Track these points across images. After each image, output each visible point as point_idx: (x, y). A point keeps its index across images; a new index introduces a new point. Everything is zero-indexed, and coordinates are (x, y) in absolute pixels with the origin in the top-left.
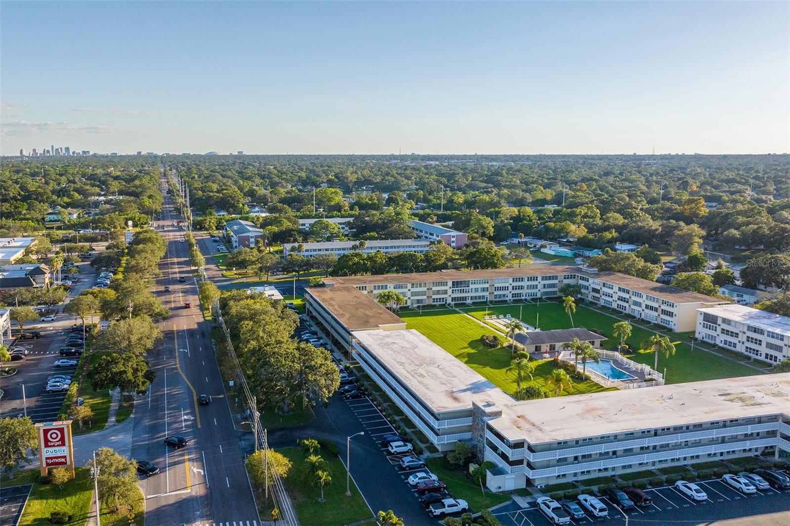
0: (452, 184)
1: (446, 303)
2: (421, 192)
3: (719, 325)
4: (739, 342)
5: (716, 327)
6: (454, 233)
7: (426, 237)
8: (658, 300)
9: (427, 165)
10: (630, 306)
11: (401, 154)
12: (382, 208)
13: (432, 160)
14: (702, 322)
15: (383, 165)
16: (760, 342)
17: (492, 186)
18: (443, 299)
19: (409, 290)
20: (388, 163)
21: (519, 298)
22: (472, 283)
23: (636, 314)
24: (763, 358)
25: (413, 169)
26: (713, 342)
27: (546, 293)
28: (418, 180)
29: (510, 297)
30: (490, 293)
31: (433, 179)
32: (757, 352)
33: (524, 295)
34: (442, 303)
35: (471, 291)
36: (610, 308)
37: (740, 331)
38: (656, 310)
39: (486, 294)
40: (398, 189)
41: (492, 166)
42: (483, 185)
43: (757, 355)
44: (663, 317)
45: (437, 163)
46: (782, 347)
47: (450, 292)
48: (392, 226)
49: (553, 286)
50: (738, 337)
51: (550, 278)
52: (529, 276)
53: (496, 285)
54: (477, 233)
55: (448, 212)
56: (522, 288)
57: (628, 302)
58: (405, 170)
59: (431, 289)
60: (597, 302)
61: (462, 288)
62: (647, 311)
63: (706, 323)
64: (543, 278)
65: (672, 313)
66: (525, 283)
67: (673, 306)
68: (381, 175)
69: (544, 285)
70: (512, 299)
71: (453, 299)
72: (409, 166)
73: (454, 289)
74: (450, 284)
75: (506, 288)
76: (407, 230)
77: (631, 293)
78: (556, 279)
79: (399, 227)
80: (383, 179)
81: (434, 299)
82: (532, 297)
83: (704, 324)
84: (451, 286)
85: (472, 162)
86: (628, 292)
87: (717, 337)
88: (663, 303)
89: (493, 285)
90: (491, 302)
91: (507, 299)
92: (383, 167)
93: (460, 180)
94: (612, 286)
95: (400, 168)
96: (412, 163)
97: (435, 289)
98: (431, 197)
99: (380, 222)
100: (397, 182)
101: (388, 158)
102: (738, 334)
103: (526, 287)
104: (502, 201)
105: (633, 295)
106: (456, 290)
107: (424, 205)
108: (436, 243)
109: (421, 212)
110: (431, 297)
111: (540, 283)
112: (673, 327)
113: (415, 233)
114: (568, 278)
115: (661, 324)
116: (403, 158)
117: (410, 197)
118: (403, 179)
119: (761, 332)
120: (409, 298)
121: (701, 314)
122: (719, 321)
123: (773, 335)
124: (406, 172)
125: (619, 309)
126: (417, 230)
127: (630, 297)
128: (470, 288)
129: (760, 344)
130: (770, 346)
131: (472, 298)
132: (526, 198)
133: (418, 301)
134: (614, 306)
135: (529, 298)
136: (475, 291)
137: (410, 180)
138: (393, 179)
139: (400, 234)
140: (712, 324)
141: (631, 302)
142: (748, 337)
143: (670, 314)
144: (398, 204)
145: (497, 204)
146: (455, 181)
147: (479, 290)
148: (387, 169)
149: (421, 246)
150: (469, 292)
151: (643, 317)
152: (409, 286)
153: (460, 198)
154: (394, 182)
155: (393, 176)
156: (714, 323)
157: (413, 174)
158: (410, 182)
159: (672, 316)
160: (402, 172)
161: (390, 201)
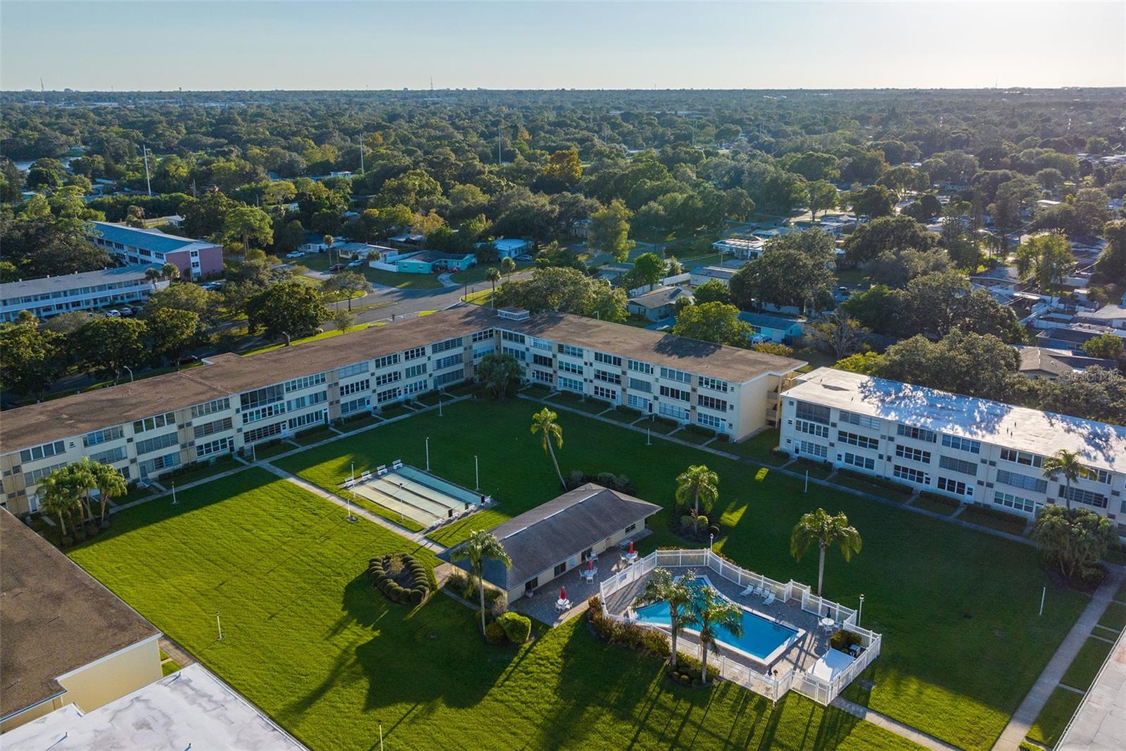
0: (153, 140)
1: (232, 449)
2: (99, 158)
3: (834, 425)
4: (881, 457)
5: (826, 430)
6: (196, 246)
7: (134, 260)
8: (688, 378)
9: (98, 109)
10: (624, 390)
11: (46, 90)
12: (21, 196)
13: (105, 101)
14: (794, 419)
15: (13, 109)
16: (927, 457)
17: (226, 141)
18: (223, 441)
19: (130, 440)
20: (21, 105)
21: (393, 401)
22: (288, 390)
23: (639, 406)
24: (933, 487)
25: (73, 115)
26: (820, 458)
27: (443, 378)
28: (87, 135)
29: (374, 402)
30: (331, 404)
31: (116, 133)
32: (920, 476)
33: (403, 392)
34: (221, 452)
35: (289, 409)
36: (579, 396)
37: (883, 437)
38: (686, 397)
39: (323, 407)
40: (50, 153)
41: (212, 108)
42: (211, 140)
43: (920, 480)
44: (702, 410)
45: (115, 105)
46: (976, 465)
47: (238, 421)
48: (50, 241)
49: (457, 359)
50: (876, 448)
51: (448, 345)
52: (408, 347)
53: (343, 383)
54: (241, 240)
55: (163, 195)
56: (396, 376)
57: (618, 382)
58: (59, 116)
59: (189, 424)
60: (548, 383)
61: (266, 406)
62: (663, 399)
63: (802, 420)
64: (436, 349)
65: (724, 403)
66: (402, 366)
67: (725, 389)
68: (11, 126)
69: (439, 361)
70: (380, 406)
71: (248, 437)
72: (63, 110)
73: (247, 411)
74: (236, 402)
75: (364, 385)
76: (88, 250)
77: (625, 364)
78: (460, 345)
79: (66, 240)
80: (15, 136)
81: (201, 447)
82: (419, 392)
83: (798, 423)
84: (239, 406)
85: (177, 103)
86: (618, 362)
87: (830, 450)
88: (701, 384)
89: (337, 384)
90: (337, 423)
91: (369, 408)
92: (13, 113)
93: (167, 133)
94: (581, 350)
95: (47, 114)
96: (69, 104)
97: (198, 421)
98: (121, 167)
99: (17, 234)
100: (44, 139)
101: (21, 96)
102: (876, 442)
103: (404, 374)
104: (260, 169)
105: (630, 367)
106: (251, 414)
107: (110, 182)
108: (161, 272)
109: (108, 199)
110: (192, 444)
111: (431, 359)
112: (727, 430)
113: (107, 253)
114: (480, 339)
115: (698, 424)
116: (50, 97)
117: (78, 168)
118: (58, 134)
119: (931, 437)
120: (133, 461)
121: (791, 403)
122: (834, 418)
123: (955, 442)
124: (60, 121)
125: (599, 397)
126: (109, 243)
127: (624, 373)
128: (285, 401)
129: (928, 461)
130: (946, 462)
131: (292, 423)
132: (297, 162)
133: (159, 463)
134: (588, 390)
135: (410, 396)
136: (298, 406)
137: (72, 135)
138: (36, 135)
139: (72, 260)
140: (816, 424)
141: (626, 381)
142: (900, 447)
143: (721, 405)
144: (54, 184)
145: (250, 176)
146: (159, 136)
147: (307, 401)
148: (21, 116)
149: (129, 284)
150: (283, 411)
151: (656, 410)
152: (128, 429)
153: (182, 168)
154: (39, 139)
155: (34, 129)
156: (821, 421)
157: (75, 124)
158: (72, 139)
159: (724, 409)
160: (53, 120)
161: (36, 180)
